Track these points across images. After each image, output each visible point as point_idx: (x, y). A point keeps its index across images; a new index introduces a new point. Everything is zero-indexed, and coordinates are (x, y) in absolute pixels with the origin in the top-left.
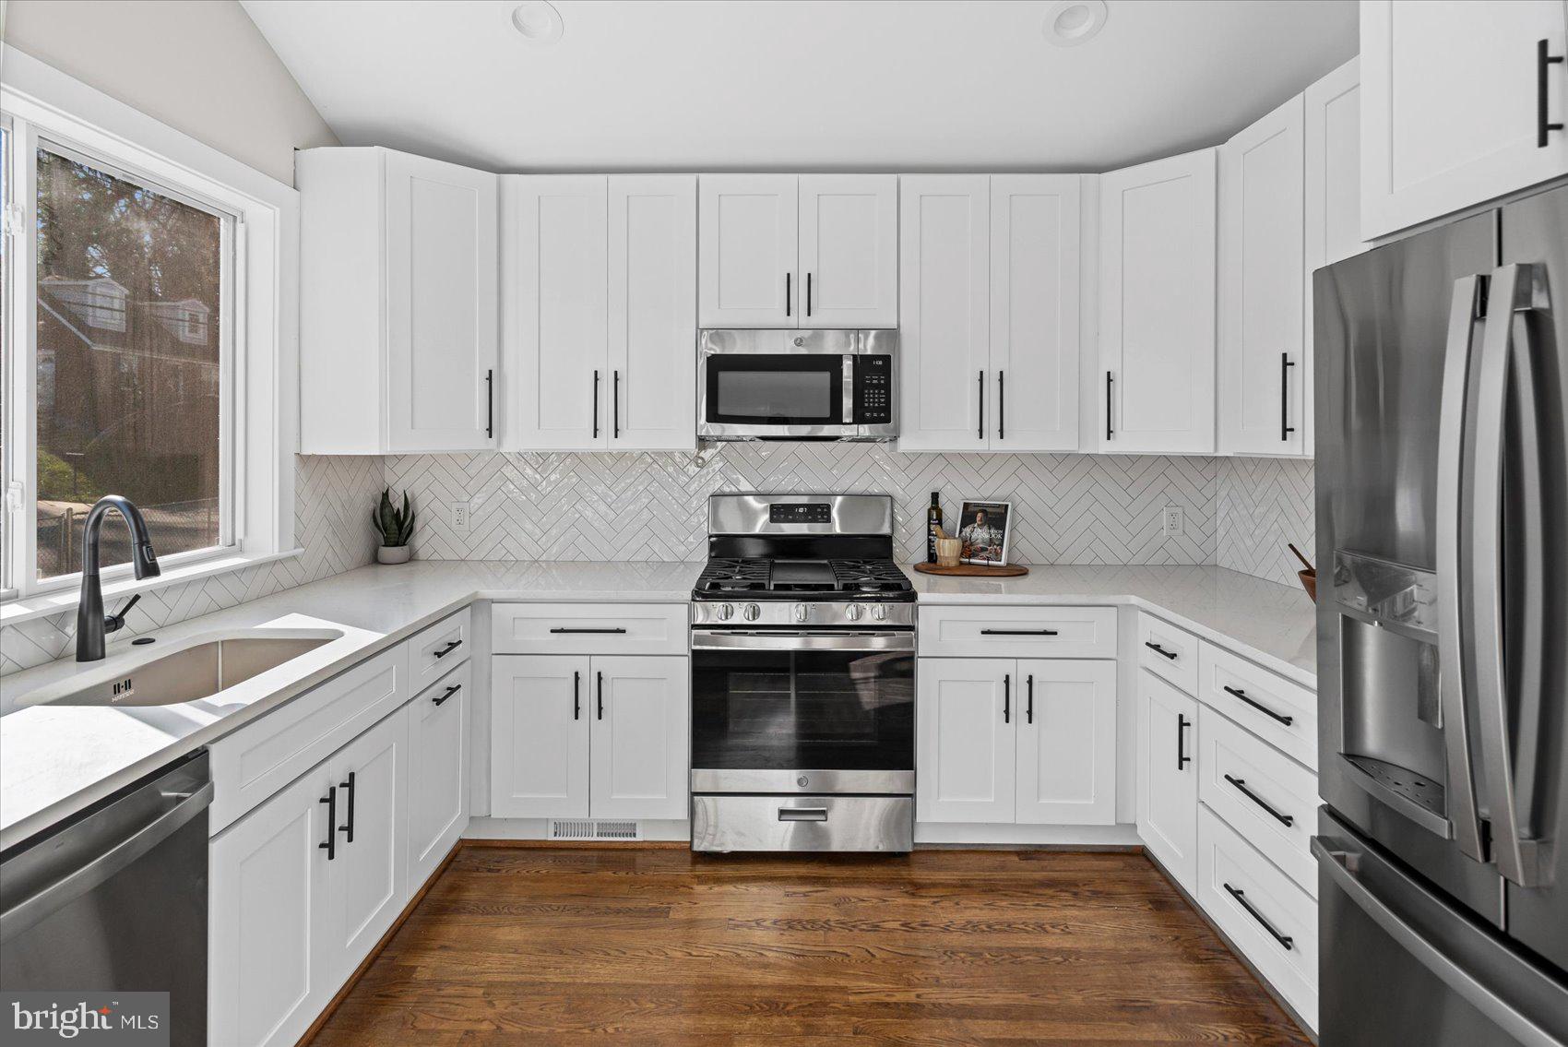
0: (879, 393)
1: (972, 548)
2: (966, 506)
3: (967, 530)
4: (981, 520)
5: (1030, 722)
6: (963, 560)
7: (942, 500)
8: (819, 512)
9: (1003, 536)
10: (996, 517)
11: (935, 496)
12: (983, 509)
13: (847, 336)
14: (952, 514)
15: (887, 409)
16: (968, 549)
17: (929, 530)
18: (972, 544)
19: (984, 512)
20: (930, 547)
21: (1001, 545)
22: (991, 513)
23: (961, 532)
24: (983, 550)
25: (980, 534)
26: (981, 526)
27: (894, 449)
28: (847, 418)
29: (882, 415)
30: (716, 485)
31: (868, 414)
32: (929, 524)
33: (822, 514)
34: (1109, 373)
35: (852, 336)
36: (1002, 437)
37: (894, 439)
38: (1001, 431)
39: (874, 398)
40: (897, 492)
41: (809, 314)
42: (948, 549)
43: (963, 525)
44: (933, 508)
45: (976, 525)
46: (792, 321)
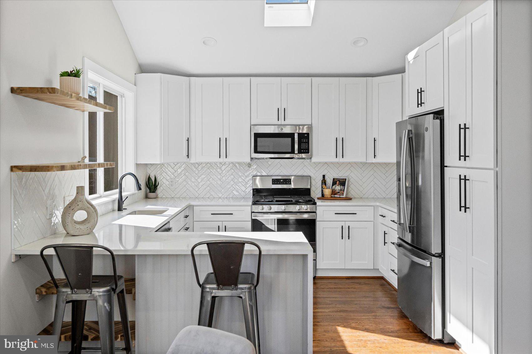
0: (306, 145)
1: (335, 192)
2: (334, 179)
3: (334, 187)
4: (338, 184)
5: (349, 239)
6: (332, 196)
7: (326, 177)
8: (287, 181)
9: (344, 188)
10: (343, 183)
11: (324, 176)
12: (339, 180)
13: (296, 127)
14: (329, 182)
15: (308, 149)
16: (334, 192)
17: (322, 187)
18: (335, 191)
19: (339, 181)
20: (322, 192)
21: (344, 191)
22: (341, 181)
23: (332, 187)
24: (338, 192)
25: (338, 188)
26: (338, 185)
27: (311, 161)
28: (296, 152)
29: (307, 151)
30: (254, 173)
31: (302, 151)
32: (322, 185)
33: (288, 182)
34: (374, 138)
35: (297, 127)
36: (343, 158)
37: (311, 158)
38: (343, 156)
39: (304, 146)
40: (312, 175)
41: (285, 121)
42: (327, 192)
43: (333, 185)
44: (323, 180)
45: (336, 185)
46: (279, 123)
